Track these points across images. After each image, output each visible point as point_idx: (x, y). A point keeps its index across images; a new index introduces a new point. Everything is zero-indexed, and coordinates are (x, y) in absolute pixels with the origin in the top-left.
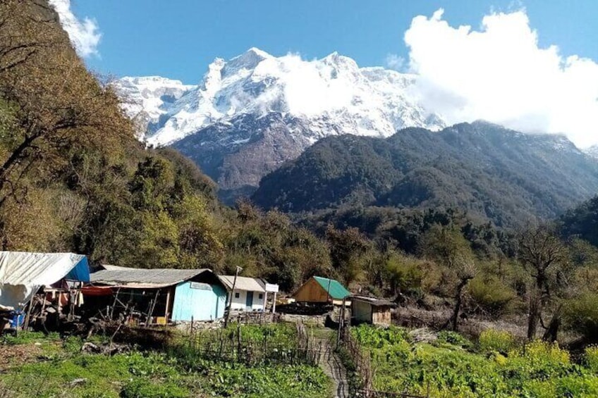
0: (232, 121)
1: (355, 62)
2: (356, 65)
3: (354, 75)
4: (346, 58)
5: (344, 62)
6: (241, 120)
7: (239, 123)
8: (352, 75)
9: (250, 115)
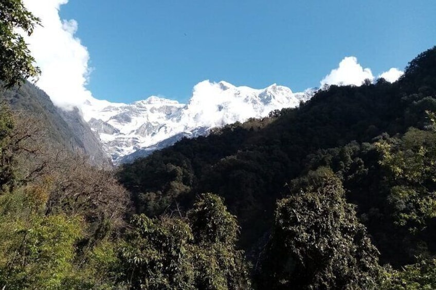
0: (192, 131)
1: (289, 89)
2: (291, 91)
3: (288, 98)
4: (283, 87)
5: (282, 90)
6: (197, 131)
7: (195, 132)
8: (286, 99)
9: (203, 128)
